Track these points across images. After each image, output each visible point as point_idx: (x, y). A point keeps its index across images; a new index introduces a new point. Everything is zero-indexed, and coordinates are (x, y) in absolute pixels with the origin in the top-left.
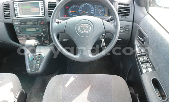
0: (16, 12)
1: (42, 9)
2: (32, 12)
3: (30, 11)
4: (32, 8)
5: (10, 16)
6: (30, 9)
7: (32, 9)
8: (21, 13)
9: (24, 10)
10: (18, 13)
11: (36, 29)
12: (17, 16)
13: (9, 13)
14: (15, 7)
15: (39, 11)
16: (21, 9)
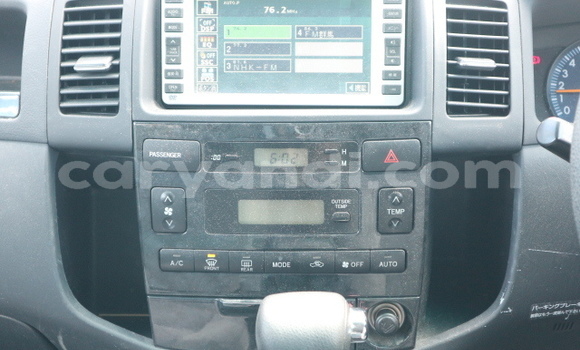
0: (165, 67)
1: (391, 46)
2: (301, 67)
3: (283, 66)
4: (307, 36)
5: (115, 95)
6: (283, 47)
7: (301, 48)
8: (208, 76)
9: (235, 49)
10: (179, 75)
11: (329, 209)
12: (167, 98)
13: (115, 69)
14: (164, 20)
15: (356, 67)
16: (207, 43)
